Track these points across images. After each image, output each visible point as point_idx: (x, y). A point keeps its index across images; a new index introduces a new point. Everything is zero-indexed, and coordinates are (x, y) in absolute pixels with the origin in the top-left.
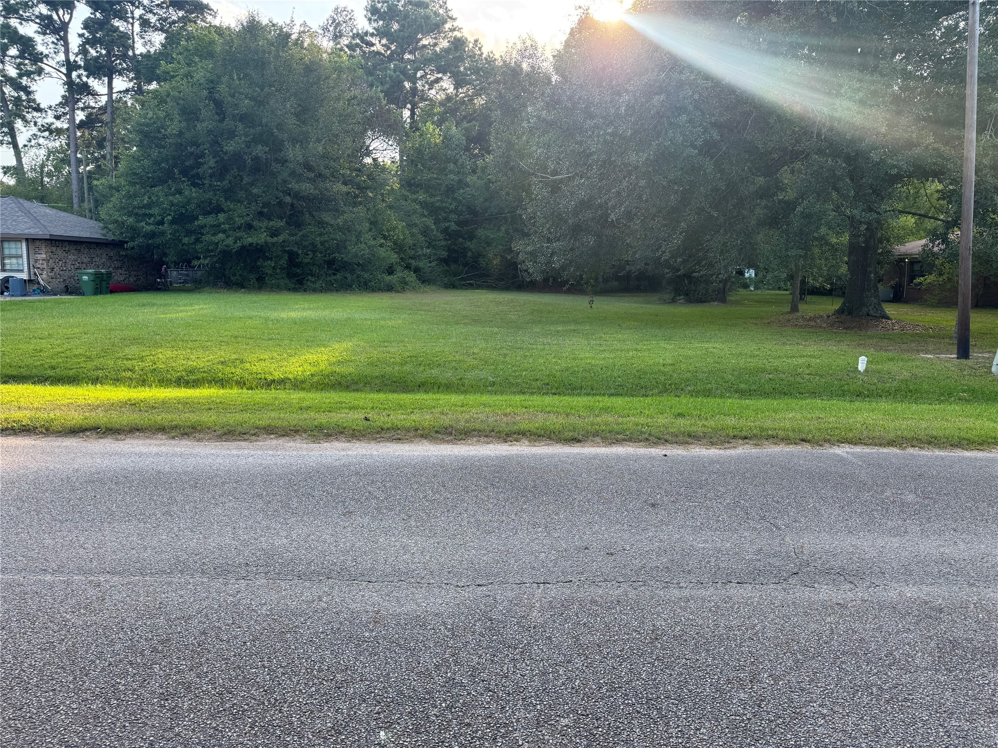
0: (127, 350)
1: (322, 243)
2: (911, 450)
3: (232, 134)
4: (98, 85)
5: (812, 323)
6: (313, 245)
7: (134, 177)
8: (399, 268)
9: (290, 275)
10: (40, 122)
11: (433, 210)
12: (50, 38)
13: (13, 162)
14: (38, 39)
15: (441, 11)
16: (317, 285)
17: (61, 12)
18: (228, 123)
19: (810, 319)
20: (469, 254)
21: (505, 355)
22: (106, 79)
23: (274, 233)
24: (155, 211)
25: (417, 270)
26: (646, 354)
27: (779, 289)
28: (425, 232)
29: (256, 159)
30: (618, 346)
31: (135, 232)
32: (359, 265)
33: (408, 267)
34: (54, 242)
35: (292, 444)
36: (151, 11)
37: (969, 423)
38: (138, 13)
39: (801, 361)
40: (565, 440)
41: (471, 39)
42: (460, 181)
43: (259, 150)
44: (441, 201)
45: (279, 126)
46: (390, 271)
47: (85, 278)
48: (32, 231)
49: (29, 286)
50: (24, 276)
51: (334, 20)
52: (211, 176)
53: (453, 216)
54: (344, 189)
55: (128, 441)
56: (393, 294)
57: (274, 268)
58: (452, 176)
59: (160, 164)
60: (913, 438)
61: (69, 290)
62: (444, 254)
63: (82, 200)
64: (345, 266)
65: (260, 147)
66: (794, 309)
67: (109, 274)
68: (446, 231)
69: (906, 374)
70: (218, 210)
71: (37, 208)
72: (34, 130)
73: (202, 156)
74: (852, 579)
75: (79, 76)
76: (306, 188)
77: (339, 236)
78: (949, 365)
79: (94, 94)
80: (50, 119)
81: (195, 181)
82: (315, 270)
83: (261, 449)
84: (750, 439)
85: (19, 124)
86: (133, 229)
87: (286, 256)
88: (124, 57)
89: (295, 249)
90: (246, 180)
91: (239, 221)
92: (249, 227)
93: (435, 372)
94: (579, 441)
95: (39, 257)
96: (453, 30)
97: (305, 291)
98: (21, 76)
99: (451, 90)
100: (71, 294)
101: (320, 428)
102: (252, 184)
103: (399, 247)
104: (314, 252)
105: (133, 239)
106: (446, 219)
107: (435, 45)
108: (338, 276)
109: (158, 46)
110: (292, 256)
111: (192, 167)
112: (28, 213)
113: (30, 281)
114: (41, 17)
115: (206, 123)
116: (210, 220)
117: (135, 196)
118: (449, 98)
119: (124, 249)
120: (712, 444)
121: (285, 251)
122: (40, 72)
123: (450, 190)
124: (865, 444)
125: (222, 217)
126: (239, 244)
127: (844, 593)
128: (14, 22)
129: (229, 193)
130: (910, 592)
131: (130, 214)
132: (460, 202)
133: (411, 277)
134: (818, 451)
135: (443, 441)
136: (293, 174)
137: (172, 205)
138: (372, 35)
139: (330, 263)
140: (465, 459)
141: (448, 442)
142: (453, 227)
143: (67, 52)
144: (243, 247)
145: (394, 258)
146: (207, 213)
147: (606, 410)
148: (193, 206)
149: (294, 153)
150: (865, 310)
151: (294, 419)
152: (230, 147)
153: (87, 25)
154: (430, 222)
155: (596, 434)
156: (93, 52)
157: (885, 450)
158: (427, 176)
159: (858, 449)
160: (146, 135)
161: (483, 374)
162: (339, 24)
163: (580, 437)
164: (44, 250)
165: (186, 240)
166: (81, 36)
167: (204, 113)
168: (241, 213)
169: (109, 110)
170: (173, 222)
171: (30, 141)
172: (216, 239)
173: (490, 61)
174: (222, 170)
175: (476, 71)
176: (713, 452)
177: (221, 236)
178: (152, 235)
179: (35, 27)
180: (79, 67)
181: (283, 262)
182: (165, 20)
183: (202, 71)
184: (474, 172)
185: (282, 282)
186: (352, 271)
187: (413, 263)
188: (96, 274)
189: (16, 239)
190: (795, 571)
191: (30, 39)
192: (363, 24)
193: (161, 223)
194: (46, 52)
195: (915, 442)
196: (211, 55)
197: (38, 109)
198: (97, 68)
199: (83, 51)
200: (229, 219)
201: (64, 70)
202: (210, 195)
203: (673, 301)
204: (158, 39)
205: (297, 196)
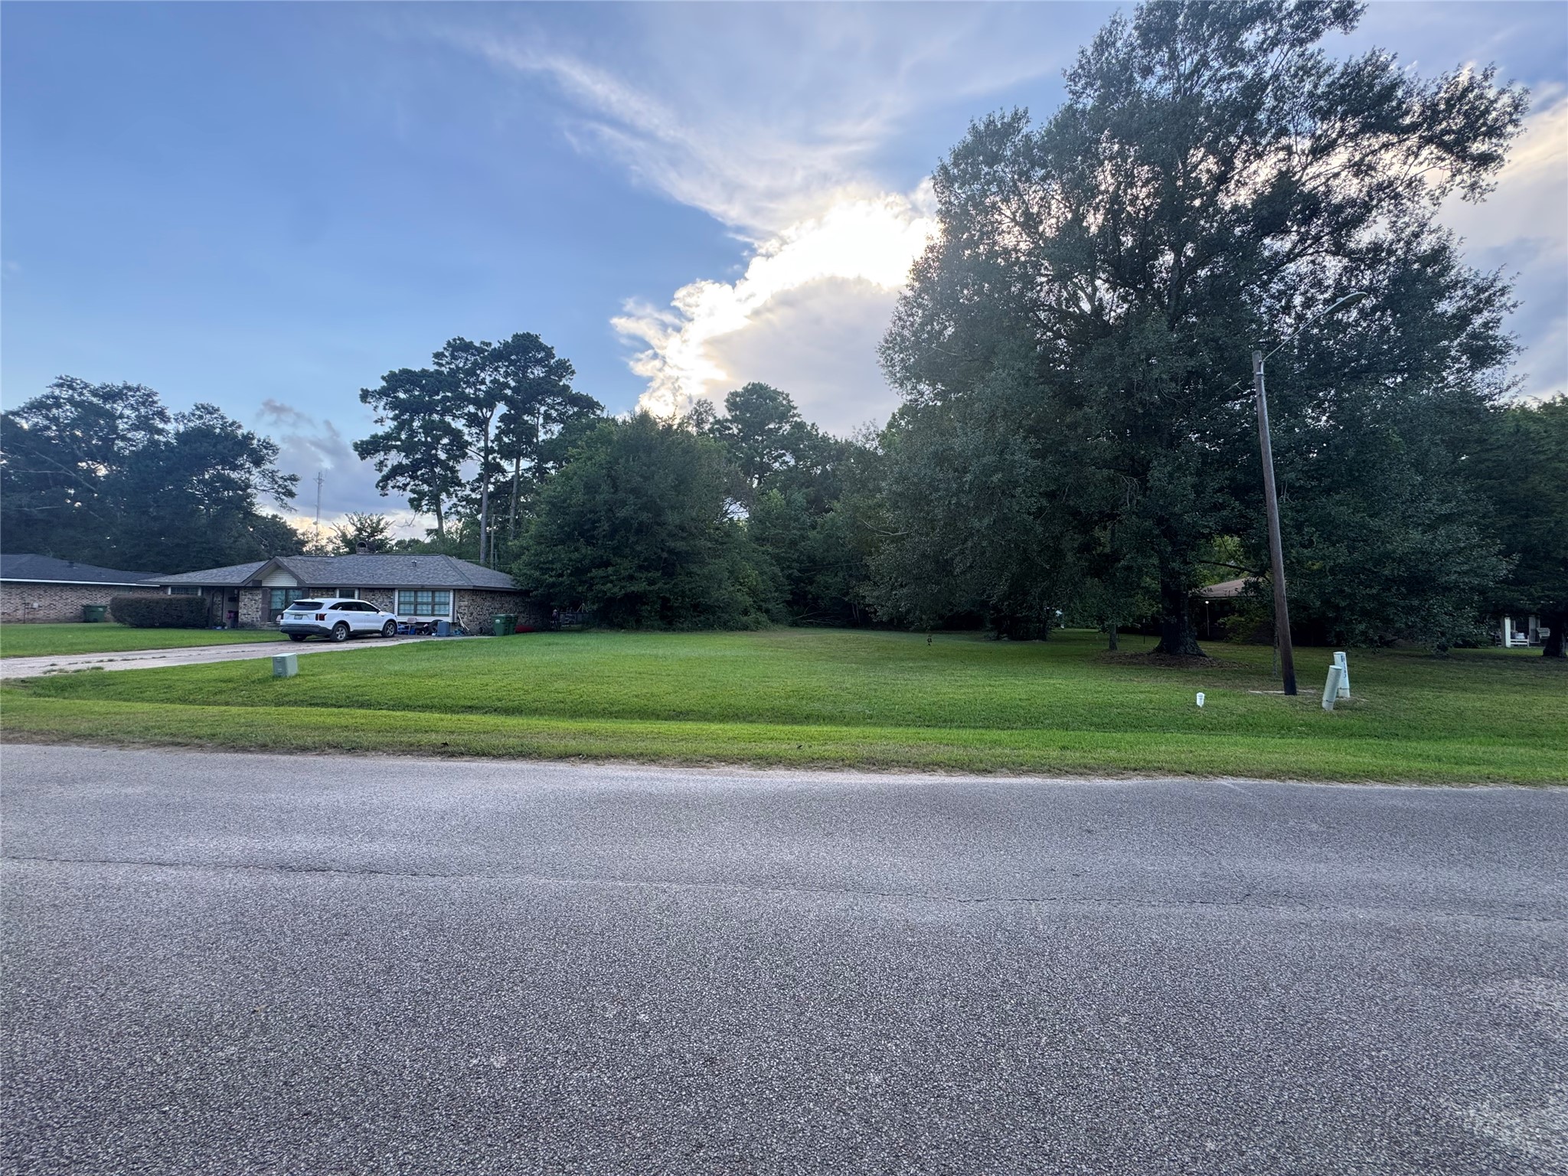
0: (556, 685)
1: (690, 590)
2: (1291, 783)
3: (623, 503)
4: (509, 467)
5: (1134, 661)
6: (683, 592)
7: (540, 539)
8: (752, 610)
9: (663, 618)
10: (460, 494)
11: (778, 559)
12: (474, 430)
13: (436, 525)
14: (466, 430)
15: (784, 402)
16: (685, 626)
17: (484, 410)
18: (621, 495)
19: (1132, 656)
20: (810, 596)
21: (875, 690)
22: (515, 461)
23: (652, 583)
24: (557, 566)
25: (767, 611)
26: (1000, 689)
27: (1087, 627)
28: (773, 578)
29: (641, 524)
30: (972, 682)
31: (539, 582)
32: (719, 607)
33: (760, 609)
34: (476, 591)
35: (741, 771)
36: (553, 408)
37: (1332, 757)
38: (543, 409)
39: (1142, 696)
40: (978, 771)
41: (809, 423)
42: (802, 535)
43: (645, 516)
44: (786, 552)
45: (661, 497)
46: (746, 612)
47: (498, 621)
48: (460, 583)
49: (454, 628)
50: (449, 620)
51: (696, 411)
52: (604, 536)
53: (795, 564)
54: (709, 545)
55: (607, 766)
56: (749, 633)
57: (650, 612)
58: (795, 531)
59: (563, 528)
60: (1289, 771)
61: (482, 632)
62: (789, 597)
63: (487, 555)
64: (709, 609)
65: (645, 514)
66: (1113, 647)
67: (517, 618)
68: (789, 577)
69: (1242, 710)
70: (607, 564)
71: (461, 564)
72: (455, 500)
73: (599, 521)
74: (1301, 901)
75: (494, 459)
76: (680, 545)
77: (704, 583)
78: (1280, 701)
79: (503, 471)
80: (468, 492)
81: (590, 541)
82: (683, 612)
83: (718, 774)
84: (1140, 770)
85: (444, 496)
86: (537, 580)
87: (660, 601)
88: (529, 443)
89: (668, 595)
90: (632, 539)
91: (625, 573)
92: (631, 578)
93: (817, 705)
94: (990, 772)
95: (462, 604)
96: (794, 416)
97: (674, 630)
98: (449, 459)
99: (792, 463)
100: (484, 634)
101: (761, 757)
102: (637, 543)
103: (753, 592)
104: (683, 597)
105: (536, 589)
106: (789, 567)
107: (780, 428)
108: (702, 618)
109: (556, 433)
110: (665, 601)
111: (588, 530)
112: (455, 568)
113: (453, 624)
114: (469, 414)
115: (604, 494)
116: (601, 572)
117: (542, 553)
118: (790, 470)
119: (529, 597)
120: (1109, 775)
121: (659, 597)
122: (464, 455)
123: (793, 543)
124: (1246, 776)
125: (610, 569)
126: (623, 592)
127: (1300, 914)
128: (448, 419)
129: (617, 551)
130: (1361, 914)
131: (536, 568)
132: (801, 552)
133: (763, 618)
134: (1203, 781)
135: (869, 771)
136: (671, 535)
137: (570, 560)
138: (731, 422)
139: (696, 607)
140: (898, 787)
141: (874, 771)
142: (796, 573)
143: (486, 441)
144: (626, 595)
145: (749, 601)
146: (599, 567)
147: (996, 743)
148: (587, 561)
149: (672, 518)
150: (1182, 649)
151: (735, 749)
152: (622, 513)
153: (503, 418)
154: (777, 570)
155: (1003, 765)
156: (506, 440)
157: (1267, 782)
158: (773, 531)
159: (1241, 781)
160: (554, 505)
161: (860, 708)
162: (701, 414)
163: (989, 768)
164: (467, 598)
165: (580, 589)
166: (497, 428)
167: (604, 487)
168: (626, 566)
169: (515, 484)
170: (571, 575)
171: (450, 509)
172: (604, 588)
173: (825, 439)
174: (614, 531)
175: (814, 448)
176: (1111, 783)
177: (609, 585)
178: (553, 585)
179: (464, 421)
180: (495, 451)
181: (657, 606)
182: (564, 414)
183: (602, 455)
184: (814, 528)
185: (656, 624)
186: (714, 613)
187: (764, 605)
188: (507, 617)
189: (446, 590)
190: (1246, 892)
191: (460, 431)
192: (722, 412)
193: (561, 575)
194: (470, 440)
195: (1292, 775)
196: (610, 442)
197: (460, 484)
198: (509, 453)
199: (498, 438)
200: (616, 572)
201: (482, 454)
202: (602, 552)
203: (998, 638)
204: (557, 428)
205: (671, 551)
